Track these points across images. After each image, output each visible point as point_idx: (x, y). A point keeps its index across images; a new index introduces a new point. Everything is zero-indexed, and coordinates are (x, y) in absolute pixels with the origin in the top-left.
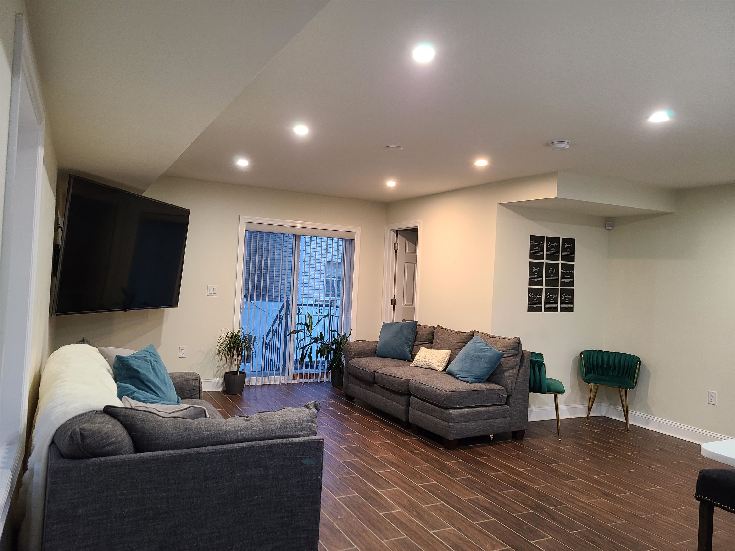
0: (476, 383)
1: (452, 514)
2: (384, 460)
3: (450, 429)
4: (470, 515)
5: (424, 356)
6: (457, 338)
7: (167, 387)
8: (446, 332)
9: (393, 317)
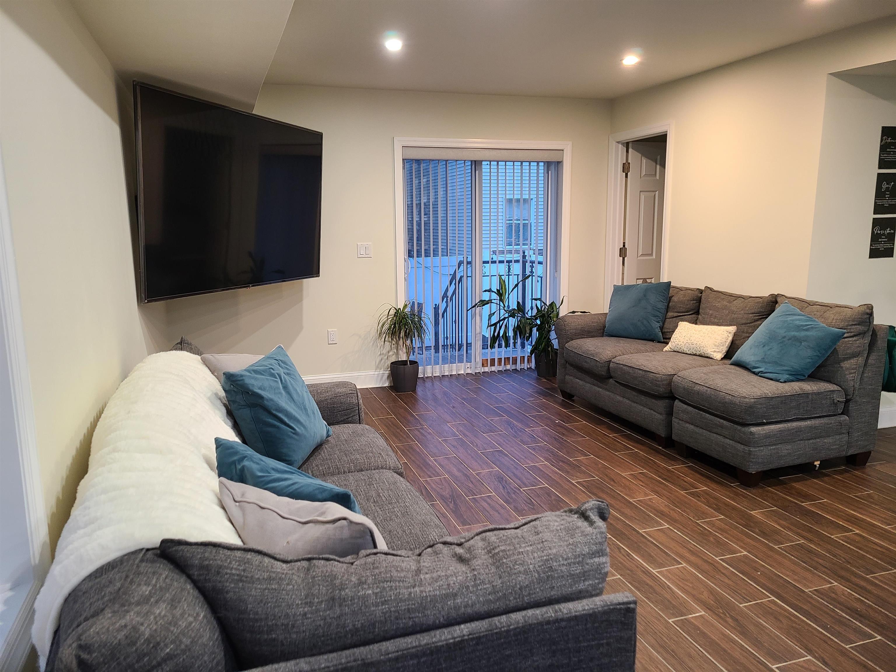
0: (793, 381)
1: (799, 625)
2: (646, 507)
3: (752, 456)
4: (833, 628)
5: (689, 336)
6: (746, 307)
7: (307, 415)
8: (723, 296)
9: (623, 274)
